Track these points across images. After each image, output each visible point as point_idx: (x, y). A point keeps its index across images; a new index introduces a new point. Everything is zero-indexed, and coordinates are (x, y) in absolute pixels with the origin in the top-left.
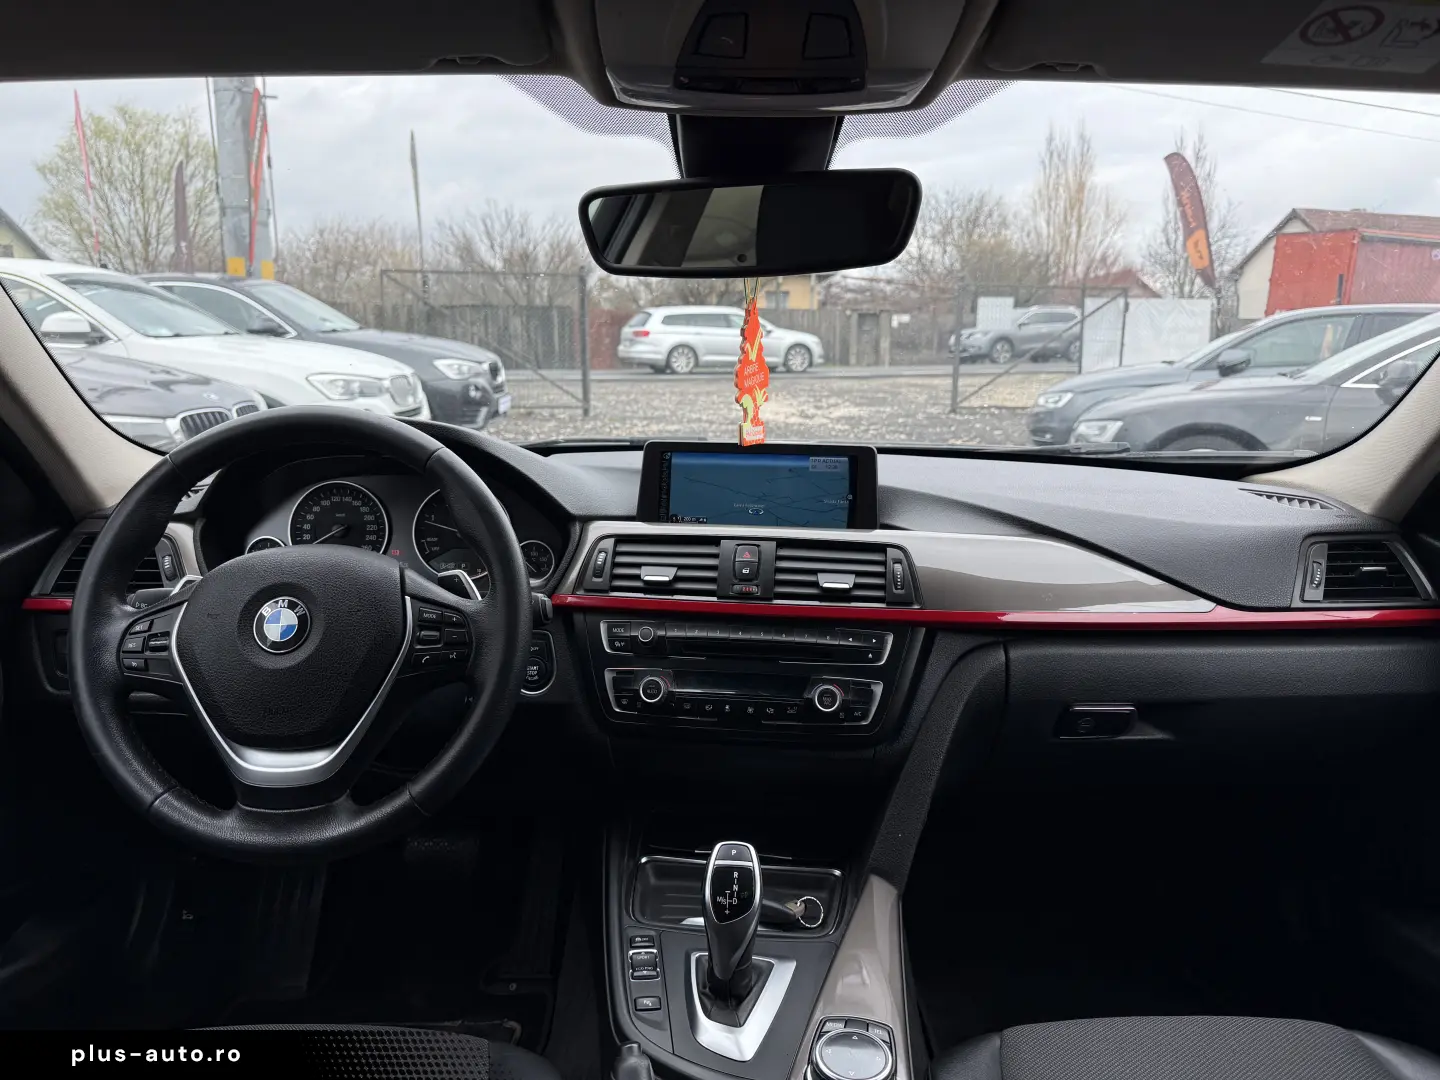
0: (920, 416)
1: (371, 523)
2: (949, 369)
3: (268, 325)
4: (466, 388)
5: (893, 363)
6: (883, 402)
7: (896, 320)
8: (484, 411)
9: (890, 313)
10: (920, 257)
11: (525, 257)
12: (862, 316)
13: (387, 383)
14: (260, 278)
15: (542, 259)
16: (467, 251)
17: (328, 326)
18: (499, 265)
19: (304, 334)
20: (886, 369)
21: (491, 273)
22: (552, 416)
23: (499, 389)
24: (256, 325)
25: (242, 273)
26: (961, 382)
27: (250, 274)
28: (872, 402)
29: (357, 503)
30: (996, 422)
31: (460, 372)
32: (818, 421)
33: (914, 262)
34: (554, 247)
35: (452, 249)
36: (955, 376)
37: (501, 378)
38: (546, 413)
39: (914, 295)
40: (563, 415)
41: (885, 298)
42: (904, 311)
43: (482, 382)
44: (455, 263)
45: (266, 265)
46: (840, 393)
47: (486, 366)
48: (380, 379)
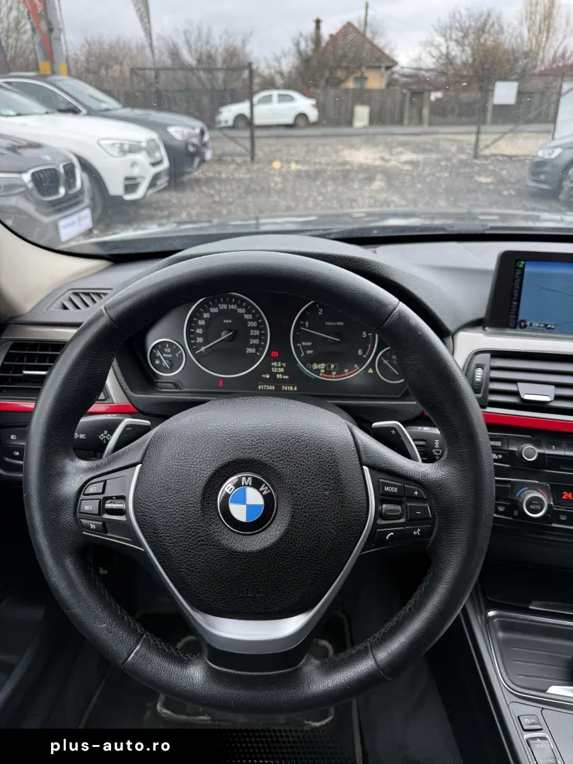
0: (455, 161)
1: (253, 328)
2: (474, 128)
3: (70, 106)
4: (187, 145)
5: (431, 124)
6: (430, 151)
7: (435, 96)
8: (197, 160)
9: (430, 91)
10: (448, 54)
11: (210, 57)
12: (414, 93)
13: (144, 145)
14: (59, 75)
15: (219, 60)
16: (175, 54)
17: (104, 106)
18: (193, 63)
19: (91, 112)
20: (425, 128)
21: (191, 69)
22: (233, 161)
23: (205, 145)
24: (63, 106)
25: (49, 72)
26: (482, 137)
27: (54, 73)
28: (424, 151)
29: (241, 311)
30: (502, 165)
31: (183, 135)
32: (393, 163)
33: (443, 57)
34: (227, 50)
35: (166, 53)
36: (478, 133)
37: (206, 138)
38: (229, 159)
39: (443, 79)
40: (239, 160)
41: (426, 82)
42: (437, 89)
43: (195, 141)
44: (169, 62)
45: (62, 67)
46: (403, 144)
47: (197, 131)
48: (140, 142)
